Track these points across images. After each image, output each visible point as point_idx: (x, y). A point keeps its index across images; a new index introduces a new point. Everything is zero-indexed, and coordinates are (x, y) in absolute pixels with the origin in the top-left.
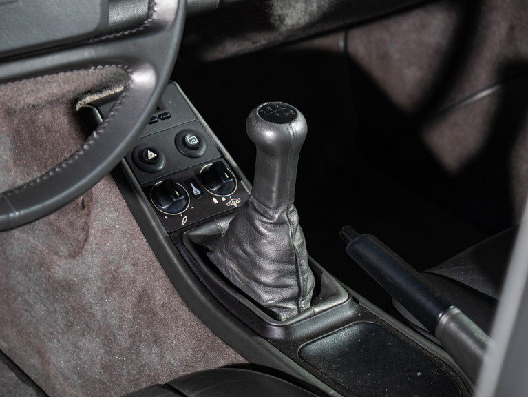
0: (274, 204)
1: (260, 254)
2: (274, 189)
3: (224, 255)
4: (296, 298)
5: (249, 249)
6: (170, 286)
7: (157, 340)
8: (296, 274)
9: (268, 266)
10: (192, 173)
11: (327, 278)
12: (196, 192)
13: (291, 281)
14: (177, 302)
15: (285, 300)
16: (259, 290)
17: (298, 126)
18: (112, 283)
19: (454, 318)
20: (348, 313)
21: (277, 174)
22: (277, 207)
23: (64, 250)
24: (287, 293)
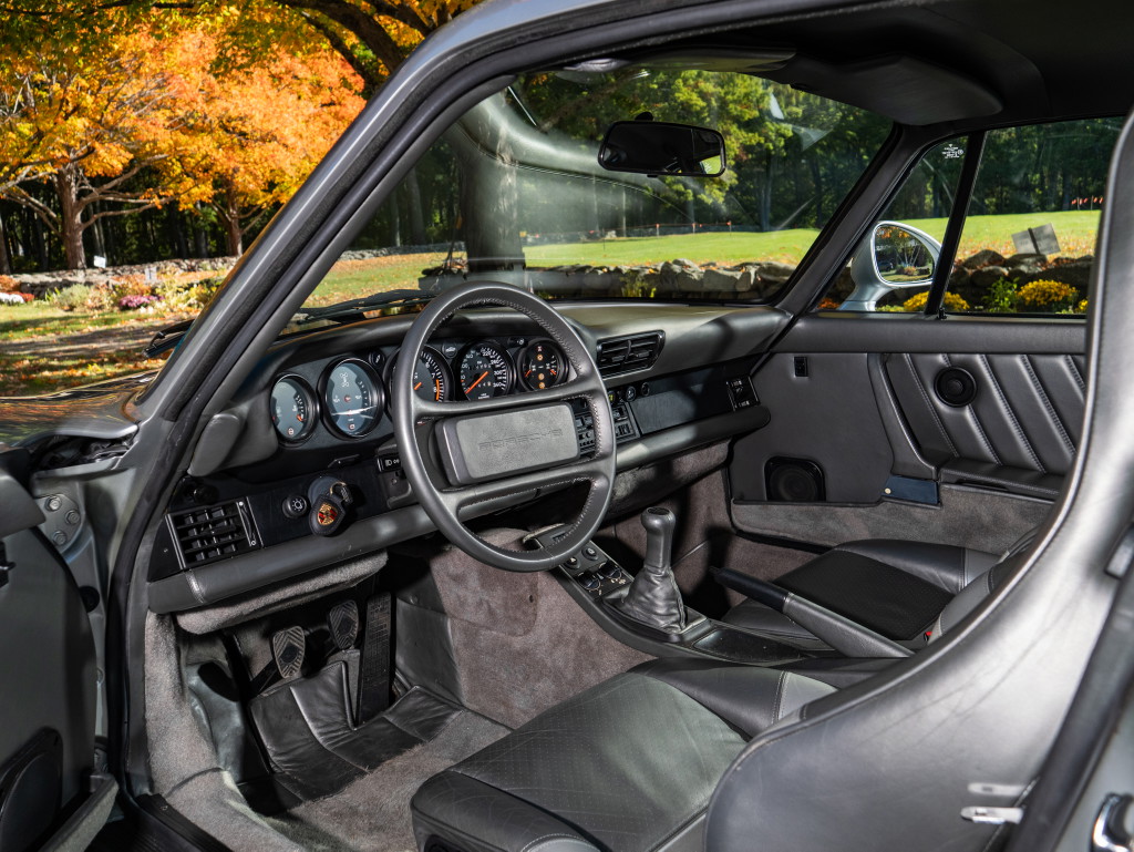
0: (660, 565)
1: (655, 597)
2: (661, 555)
3: (631, 604)
4: (678, 622)
5: (649, 596)
6: (600, 629)
7: (594, 666)
8: (677, 607)
9: (660, 603)
10: (596, 569)
11: (690, 611)
12: (601, 578)
13: (675, 611)
14: (607, 637)
15: (674, 623)
16: (657, 619)
17: (671, 517)
18: (559, 639)
19: (792, 598)
20: (708, 627)
21: (662, 546)
22: (664, 566)
23: (520, 631)
24: (673, 619)
